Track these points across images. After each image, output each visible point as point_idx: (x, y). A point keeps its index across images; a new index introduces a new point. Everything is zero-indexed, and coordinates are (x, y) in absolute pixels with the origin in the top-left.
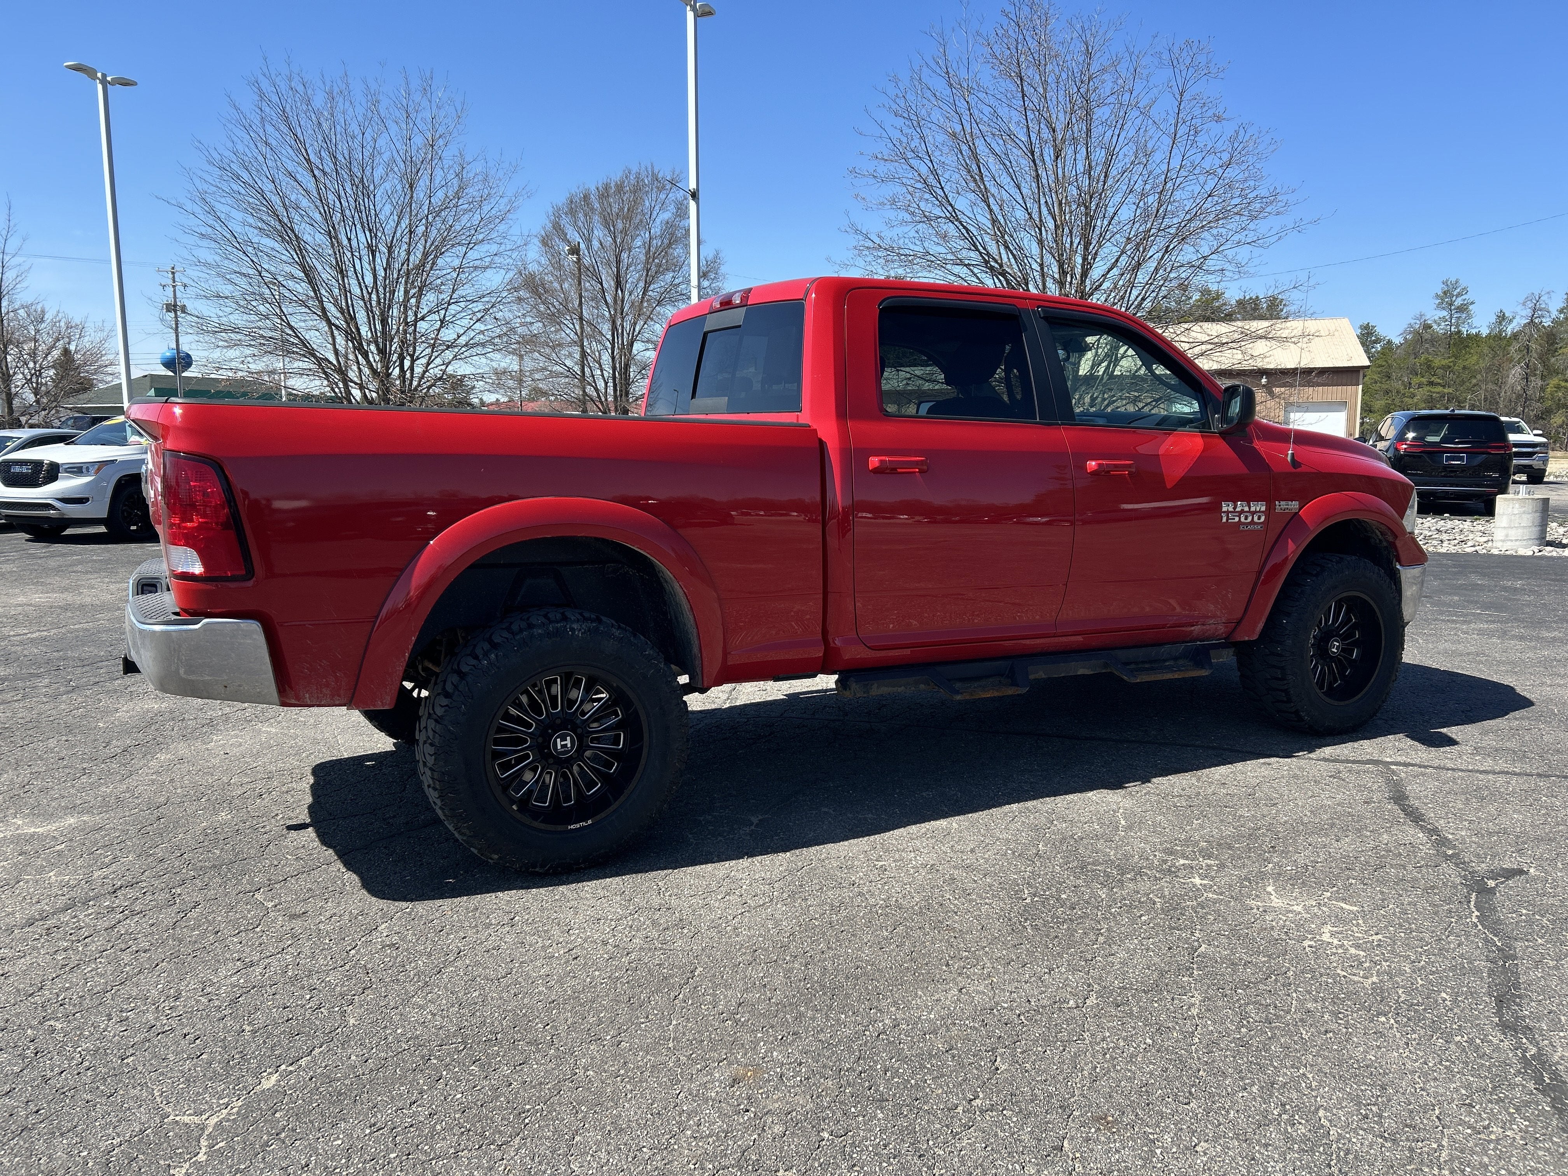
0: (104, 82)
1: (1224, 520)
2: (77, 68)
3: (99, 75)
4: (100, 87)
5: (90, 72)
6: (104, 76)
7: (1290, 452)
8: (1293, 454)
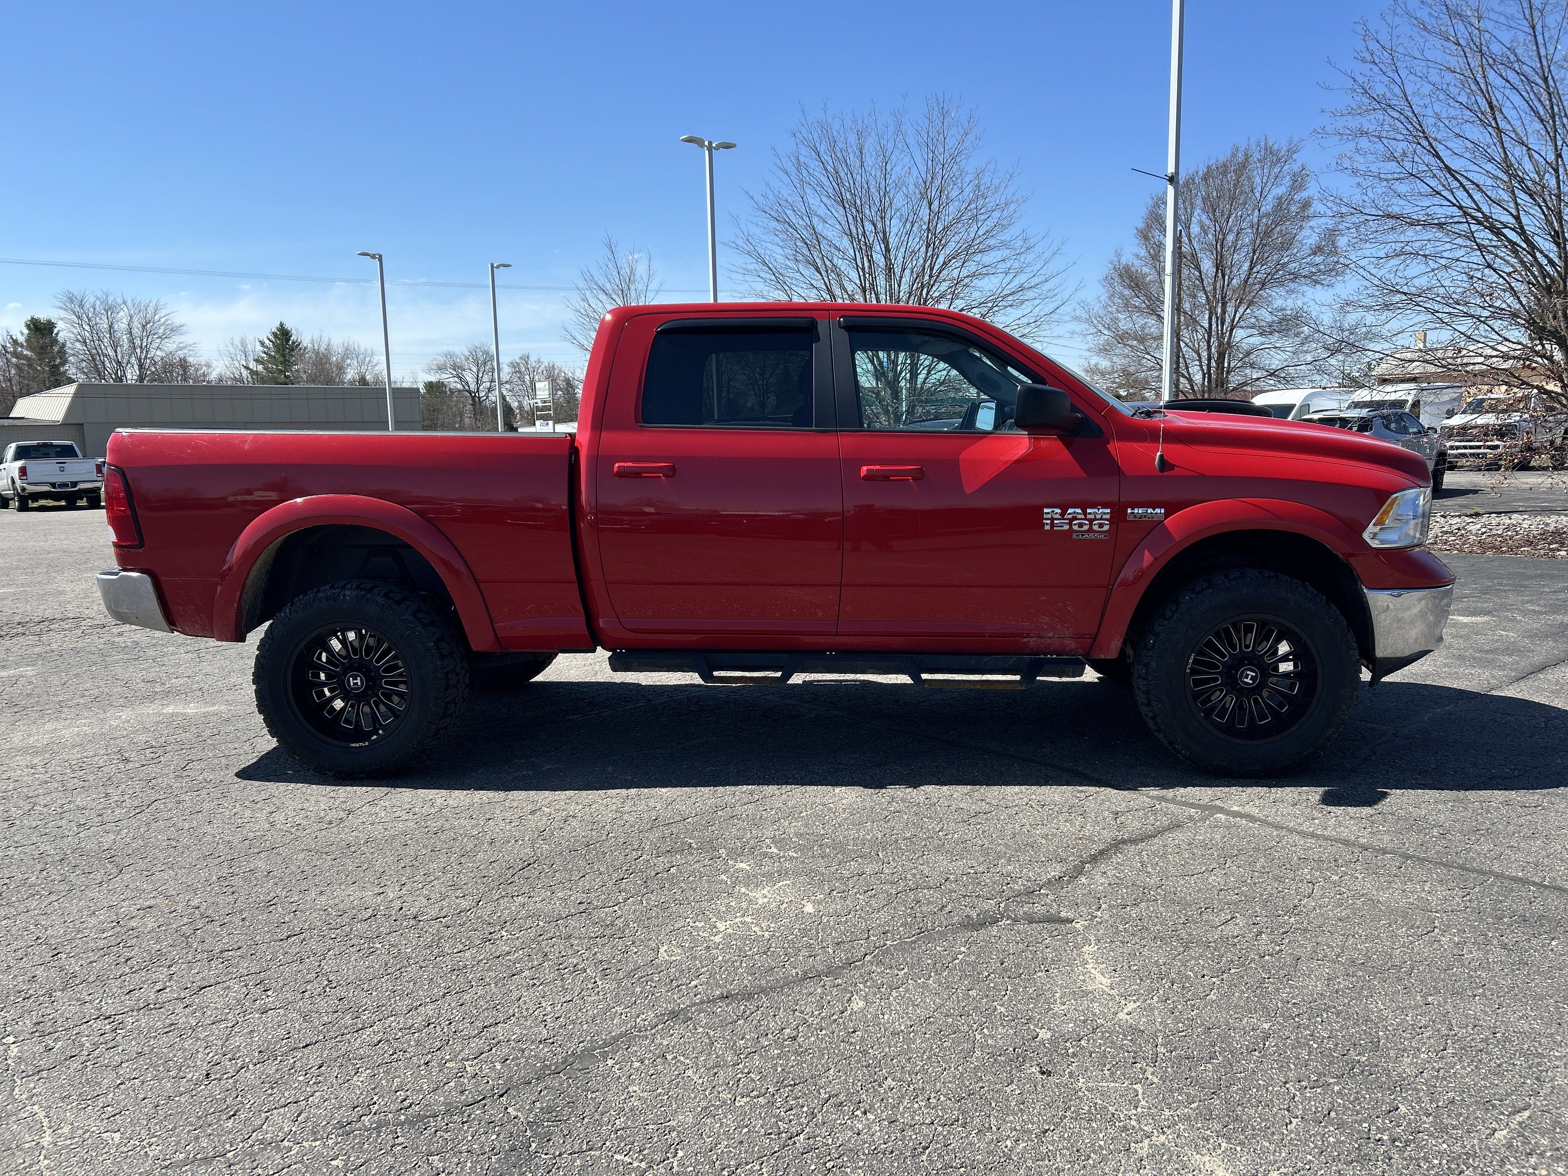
0: (710, 148)
1: (1047, 527)
2: (689, 140)
3: (706, 143)
4: (707, 152)
5: (699, 142)
6: (710, 143)
7: (1159, 454)
8: (1161, 456)
